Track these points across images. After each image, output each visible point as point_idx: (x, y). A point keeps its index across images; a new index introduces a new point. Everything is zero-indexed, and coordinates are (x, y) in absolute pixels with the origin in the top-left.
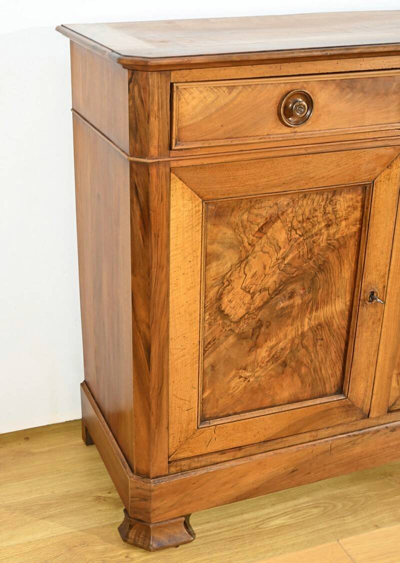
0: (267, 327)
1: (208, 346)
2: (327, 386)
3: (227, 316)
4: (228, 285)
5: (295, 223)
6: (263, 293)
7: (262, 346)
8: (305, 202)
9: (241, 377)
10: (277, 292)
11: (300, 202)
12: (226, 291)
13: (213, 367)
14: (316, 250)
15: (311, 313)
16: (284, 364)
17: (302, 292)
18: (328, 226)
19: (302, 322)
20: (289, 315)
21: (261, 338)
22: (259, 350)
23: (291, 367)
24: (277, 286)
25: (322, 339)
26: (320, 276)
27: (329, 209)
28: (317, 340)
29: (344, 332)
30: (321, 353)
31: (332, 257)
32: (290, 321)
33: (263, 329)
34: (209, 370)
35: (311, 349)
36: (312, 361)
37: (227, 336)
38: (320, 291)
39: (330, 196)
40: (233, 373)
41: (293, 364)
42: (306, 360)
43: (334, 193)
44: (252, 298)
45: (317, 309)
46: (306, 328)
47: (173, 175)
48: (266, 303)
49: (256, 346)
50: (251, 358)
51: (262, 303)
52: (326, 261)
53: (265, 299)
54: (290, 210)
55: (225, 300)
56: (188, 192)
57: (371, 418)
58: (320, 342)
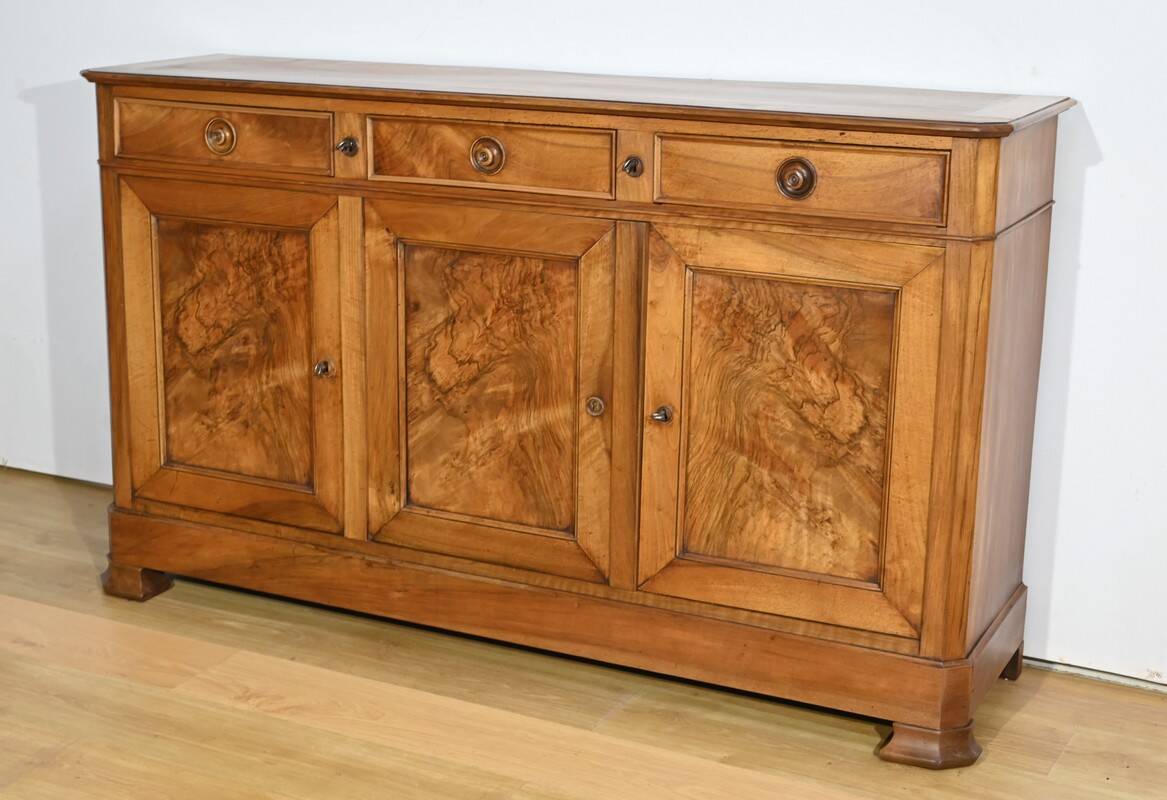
0: (225, 371)
1: (170, 375)
2: (296, 471)
3: (184, 345)
4: (183, 310)
5: (242, 259)
6: (217, 330)
7: (221, 394)
8: (249, 238)
9: (203, 423)
10: (230, 333)
11: (245, 237)
12: (182, 317)
13: (176, 399)
14: (265, 295)
15: (268, 369)
16: (246, 424)
17: (256, 340)
18: (275, 272)
19: (260, 376)
20: (245, 364)
21: (219, 383)
22: (219, 397)
23: (253, 429)
24: (230, 325)
25: (284, 407)
26: (273, 328)
27: (275, 251)
28: (278, 405)
29: (307, 406)
30: (284, 426)
31: (283, 308)
32: (247, 371)
33: (221, 373)
34: (172, 402)
35: (272, 414)
36: (275, 431)
37: (187, 369)
38: (275, 345)
39: (274, 236)
40: (195, 414)
41: (255, 427)
42: (269, 428)
43: (279, 234)
44: (207, 332)
45: (274, 367)
46: (265, 387)
47: (123, 182)
48: (220, 342)
49: (214, 391)
50: (211, 403)
51: (216, 342)
52: (277, 311)
53: (220, 338)
54: (235, 243)
55: (182, 325)
56: (138, 204)
57: (347, 539)
58: (281, 410)
